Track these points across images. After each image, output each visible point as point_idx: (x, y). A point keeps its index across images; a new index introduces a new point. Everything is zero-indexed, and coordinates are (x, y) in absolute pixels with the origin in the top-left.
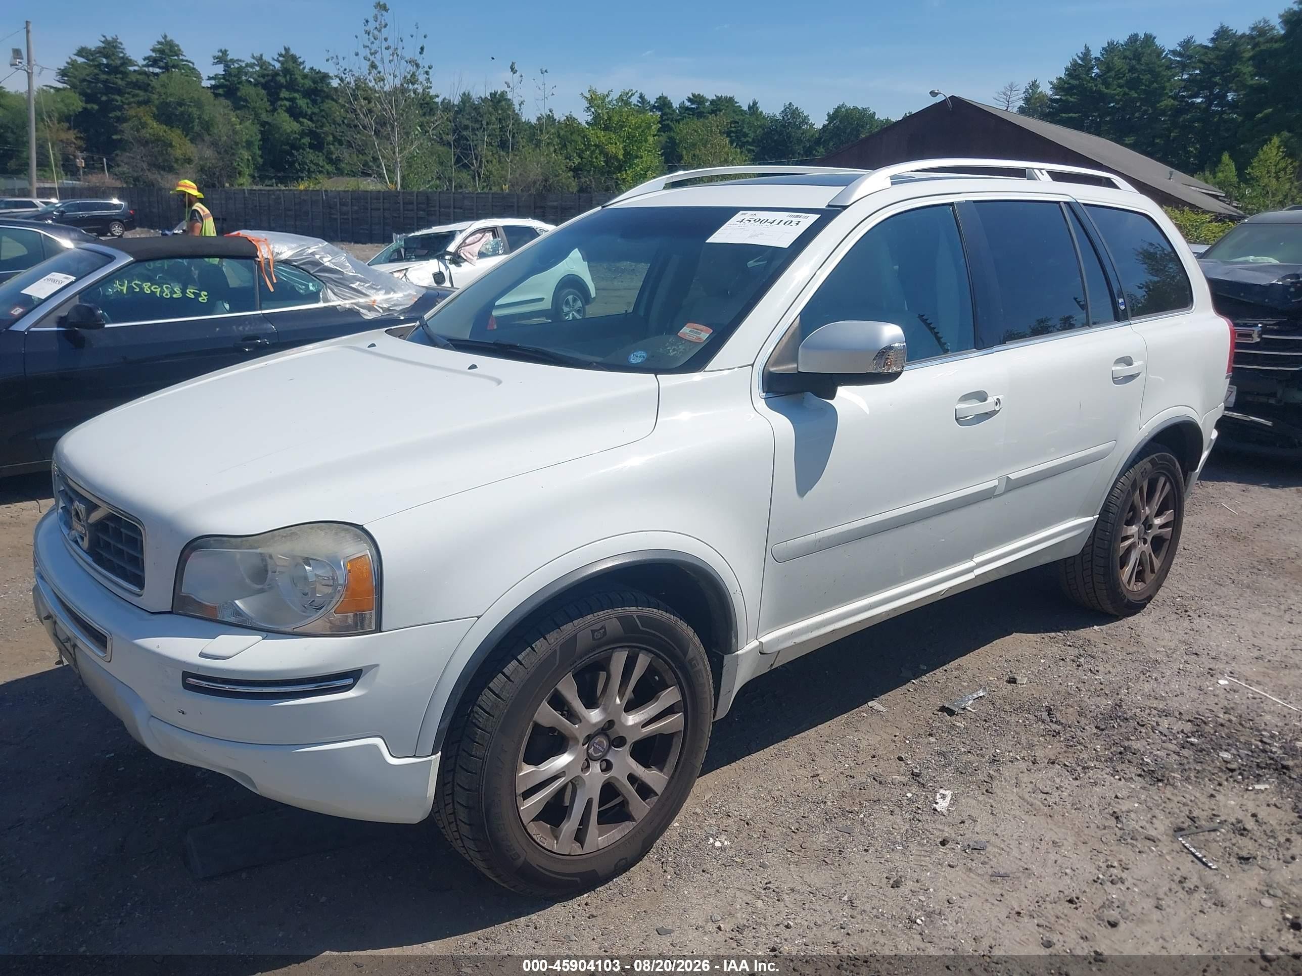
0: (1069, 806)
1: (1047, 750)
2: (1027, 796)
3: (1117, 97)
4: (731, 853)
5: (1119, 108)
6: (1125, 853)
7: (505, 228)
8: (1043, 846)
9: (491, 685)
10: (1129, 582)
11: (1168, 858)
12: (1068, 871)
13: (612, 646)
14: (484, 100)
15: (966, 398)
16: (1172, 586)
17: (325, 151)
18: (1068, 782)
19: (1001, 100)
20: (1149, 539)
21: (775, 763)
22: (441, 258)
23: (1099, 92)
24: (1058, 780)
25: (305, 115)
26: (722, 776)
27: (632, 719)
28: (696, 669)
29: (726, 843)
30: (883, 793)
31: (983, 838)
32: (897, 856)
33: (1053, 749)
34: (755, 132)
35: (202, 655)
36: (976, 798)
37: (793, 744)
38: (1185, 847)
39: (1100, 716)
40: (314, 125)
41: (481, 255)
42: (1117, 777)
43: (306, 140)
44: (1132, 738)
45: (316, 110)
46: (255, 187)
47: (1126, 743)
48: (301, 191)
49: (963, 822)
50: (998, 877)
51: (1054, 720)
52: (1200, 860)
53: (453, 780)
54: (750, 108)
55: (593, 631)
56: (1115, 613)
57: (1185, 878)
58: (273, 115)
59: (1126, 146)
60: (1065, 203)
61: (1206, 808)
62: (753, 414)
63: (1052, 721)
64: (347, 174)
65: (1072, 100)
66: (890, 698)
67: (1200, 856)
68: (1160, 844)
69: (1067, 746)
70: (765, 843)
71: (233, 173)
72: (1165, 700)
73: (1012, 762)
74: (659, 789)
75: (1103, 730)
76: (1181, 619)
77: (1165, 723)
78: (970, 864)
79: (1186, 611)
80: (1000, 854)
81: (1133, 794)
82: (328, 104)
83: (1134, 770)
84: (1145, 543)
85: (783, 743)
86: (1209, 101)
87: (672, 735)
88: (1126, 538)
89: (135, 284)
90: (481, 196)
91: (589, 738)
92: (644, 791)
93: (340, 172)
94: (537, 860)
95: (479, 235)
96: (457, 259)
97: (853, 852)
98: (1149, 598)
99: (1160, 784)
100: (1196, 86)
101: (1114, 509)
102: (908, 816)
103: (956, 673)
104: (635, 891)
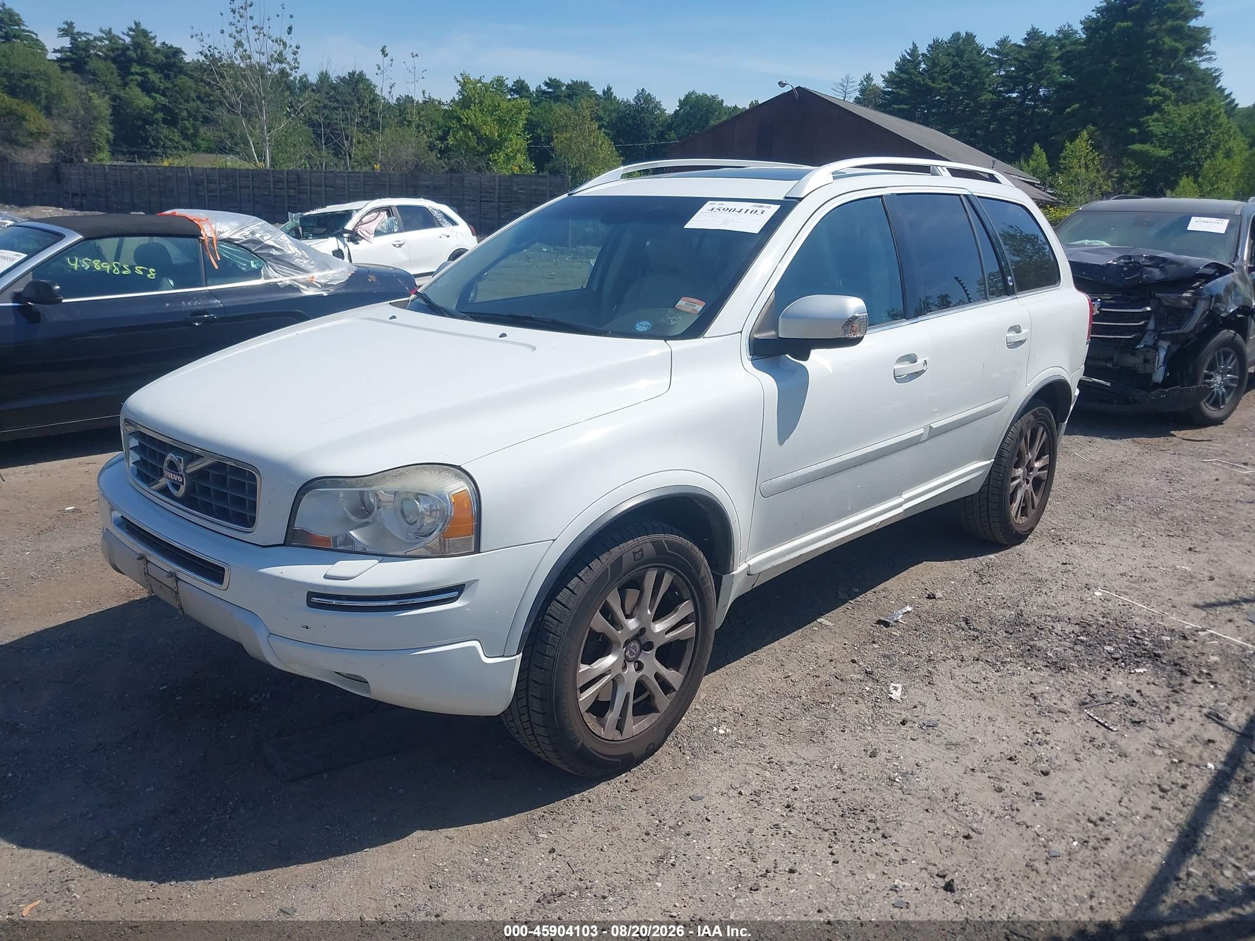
0: (996, 692)
1: (971, 651)
2: (962, 686)
3: (942, 91)
4: (734, 738)
5: (944, 101)
6: (1045, 723)
7: (398, 207)
8: (982, 721)
9: (558, 598)
10: (1016, 517)
11: (1078, 724)
12: (1004, 738)
13: (645, 566)
14: (343, 80)
15: (901, 360)
16: (1047, 520)
17: (179, 126)
18: (991, 674)
19: (839, 90)
20: (1031, 481)
21: (752, 669)
22: (339, 236)
23: (926, 85)
24: (984, 673)
25: (157, 91)
26: (711, 680)
27: (659, 627)
28: (705, 586)
29: (728, 730)
30: (846, 688)
31: (934, 718)
32: (868, 734)
33: (975, 649)
34: (610, 115)
35: (326, 577)
36: (921, 689)
37: (762, 653)
38: (1090, 716)
39: (1007, 623)
40: (167, 100)
41: (378, 233)
42: (1029, 668)
43: (159, 116)
44: (1035, 639)
45: (169, 85)
46: (115, 163)
47: (1032, 643)
48: (166, 167)
49: (915, 707)
50: (950, 746)
51: (972, 627)
52: (1103, 725)
53: (528, 678)
54: (604, 92)
55: (634, 553)
56: (1006, 543)
57: (1094, 739)
58: (124, 89)
59: (952, 136)
60: (964, 195)
61: (1101, 687)
62: (744, 373)
63: (970, 629)
64: (204, 151)
65: (902, 92)
66: (834, 615)
67: (1102, 722)
68: (1070, 715)
69: (986, 647)
70: (759, 729)
71: (92, 149)
72: (1056, 609)
73: (945, 660)
74: (677, 686)
75: (1011, 634)
76: (1058, 546)
77: (1058, 627)
78: (927, 737)
79: (1060, 540)
80: (950, 729)
81: (1044, 680)
82: (182, 79)
83: (1040, 663)
84: (1028, 483)
85: (754, 653)
86: (1023, 95)
87: (686, 641)
88: (1014, 479)
89: (85, 261)
90: (352, 175)
91: (627, 643)
92: (666, 687)
93: (197, 149)
94: (590, 744)
95: (374, 214)
96: (355, 237)
97: (833, 733)
98: (1032, 530)
99: (1063, 672)
100: (1011, 81)
101: (1006, 454)
102: (870, 704)
103: (883, 594)
104: (663, 769)
